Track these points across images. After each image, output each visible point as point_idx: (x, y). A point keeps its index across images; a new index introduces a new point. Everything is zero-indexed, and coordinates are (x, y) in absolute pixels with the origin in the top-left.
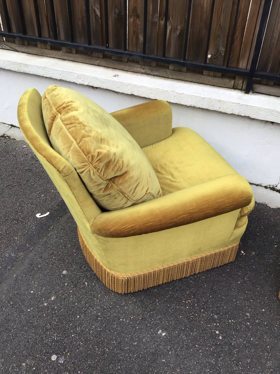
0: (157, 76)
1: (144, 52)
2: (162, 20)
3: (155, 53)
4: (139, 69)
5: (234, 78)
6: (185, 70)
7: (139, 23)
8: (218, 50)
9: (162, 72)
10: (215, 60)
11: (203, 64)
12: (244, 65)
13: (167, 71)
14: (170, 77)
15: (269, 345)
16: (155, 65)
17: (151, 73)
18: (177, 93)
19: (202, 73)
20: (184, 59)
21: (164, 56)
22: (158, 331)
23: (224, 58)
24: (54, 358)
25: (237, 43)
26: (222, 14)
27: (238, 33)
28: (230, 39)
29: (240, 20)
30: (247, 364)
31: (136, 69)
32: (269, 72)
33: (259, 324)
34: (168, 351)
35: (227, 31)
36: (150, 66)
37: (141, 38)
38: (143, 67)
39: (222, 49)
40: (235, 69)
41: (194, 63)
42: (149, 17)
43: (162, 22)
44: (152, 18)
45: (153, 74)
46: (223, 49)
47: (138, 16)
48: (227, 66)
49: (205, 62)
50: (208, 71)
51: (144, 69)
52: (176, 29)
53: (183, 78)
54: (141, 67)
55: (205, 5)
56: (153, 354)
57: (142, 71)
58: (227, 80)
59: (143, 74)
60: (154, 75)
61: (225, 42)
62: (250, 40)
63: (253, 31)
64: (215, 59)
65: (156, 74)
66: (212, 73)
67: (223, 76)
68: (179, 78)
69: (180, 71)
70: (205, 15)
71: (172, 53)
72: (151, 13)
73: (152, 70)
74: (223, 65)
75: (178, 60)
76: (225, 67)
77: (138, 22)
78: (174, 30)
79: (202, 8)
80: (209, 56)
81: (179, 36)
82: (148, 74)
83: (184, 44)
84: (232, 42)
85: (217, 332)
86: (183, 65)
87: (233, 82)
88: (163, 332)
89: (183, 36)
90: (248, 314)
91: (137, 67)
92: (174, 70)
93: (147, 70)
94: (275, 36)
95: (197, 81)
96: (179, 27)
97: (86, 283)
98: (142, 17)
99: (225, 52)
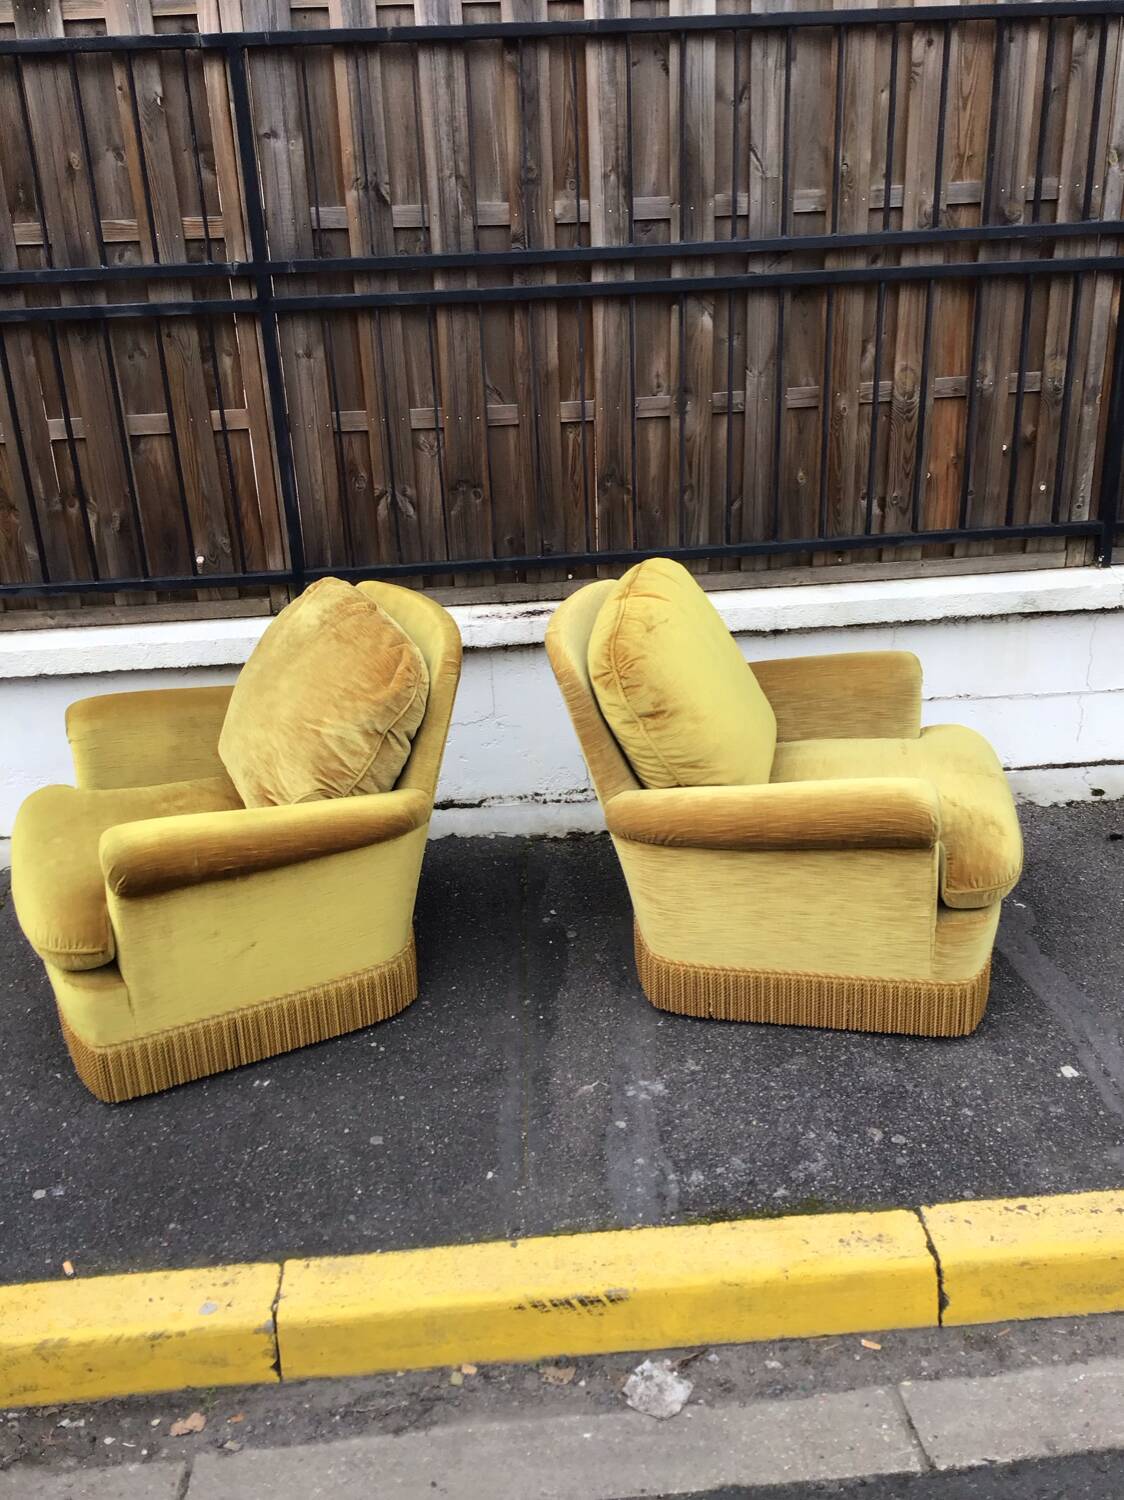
0: (90, 625)
1: (46, 579)
2: (72, 506)
3: (73, 574)
4: (40, 621)
5: (267, 594)
6: (155, 599)
7: (17, 521)
8: (214, 545)
9: (101, 613)
10: (216, 566)
11: (192, 577)
12: (277, 563)
13: (112, 608)
14: (123, 621)
15: (474, 1027)
16: (78, 603)
17: (72, 622)
18: (151, 645)
19: (195, 599)
20: (146, 575)
21: (97, 578)
22: (253, 1082)
23: (234, 559)
24: (39, 1194)
25: (250, 524)
26: (202, 476)
27: (245, 505)
28: (232, 520)
29: (241, 481)
30: (442, 1063)
31: (32, 622)
32: (333, 565)
33: (450, 1008)
34: (285, 1100)
35: (221, 504)
36: (67, 608)
37: (31, 552)
38: (50, 613)
39: (223, 541)
40: (264, 574)
41: (172, 578)
42: (41, 505)
43: (74, 511)
44: (48, 505)
45: (77, 623)
46: (227, 541)
47: (12, 508)
48: (244, 573)
49: (195, 573)
50: (205, 590)
51: (52, 618)
52: (109, 520)
53: (155, 617)
54: (43, 615)
55: (160, 462)
56: (254, 1115)
57: (51, 622)
58: (253, 601)
59: (52, 628)
60: (81, 626)
61: (225, 527)
62: (275, 513)
63: (273, 493)
64: (214, 563)
65: (86, 622)
66: (215, 593)
67: (243, 594)
68: (144, 618)
69: (144, 604)
70: (166, 482)
71: (112, 571)
72: (43, 496)
73: (73, 616)
74: (236, 571)
75: (132, 580)
76: (241, 575)
77: (13, 518)
78: (105, 521)
79: (156, 468)
80: (200, 560)
81: (120, 532)
82: (67, 627)
83: (136, 546)
84: (240, 524)
85: (374, 1044)
86: (148, 587)
87: (267, 601)
88: (262, 1081)
89: (129, 529)
90: (427, 1002)
91: (35, 617)
92: (128, 605)
93: (61, 618)
94: (317, 497)
95: (190, 617)
96: (115, 514)
97: (58, 1076)
98: (23, 507)
99: (232, 545)
